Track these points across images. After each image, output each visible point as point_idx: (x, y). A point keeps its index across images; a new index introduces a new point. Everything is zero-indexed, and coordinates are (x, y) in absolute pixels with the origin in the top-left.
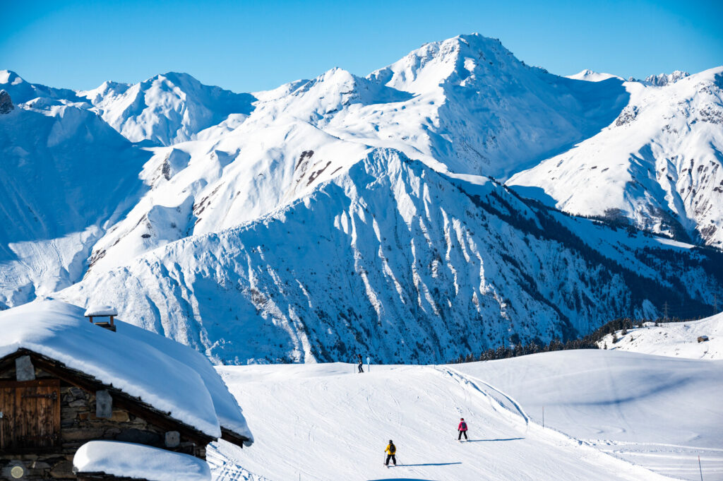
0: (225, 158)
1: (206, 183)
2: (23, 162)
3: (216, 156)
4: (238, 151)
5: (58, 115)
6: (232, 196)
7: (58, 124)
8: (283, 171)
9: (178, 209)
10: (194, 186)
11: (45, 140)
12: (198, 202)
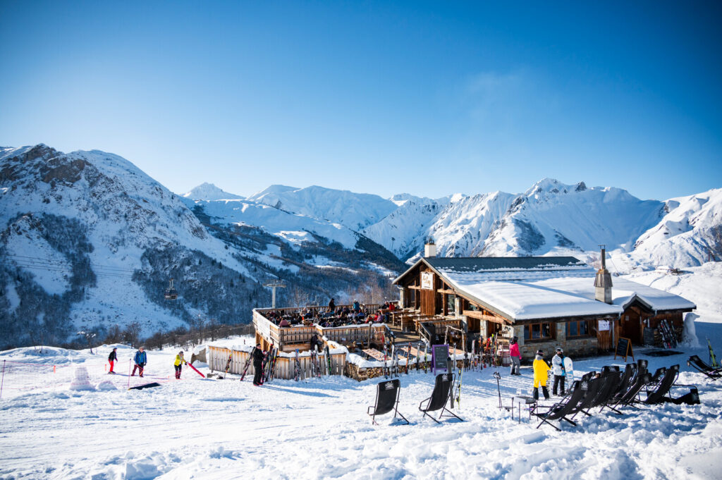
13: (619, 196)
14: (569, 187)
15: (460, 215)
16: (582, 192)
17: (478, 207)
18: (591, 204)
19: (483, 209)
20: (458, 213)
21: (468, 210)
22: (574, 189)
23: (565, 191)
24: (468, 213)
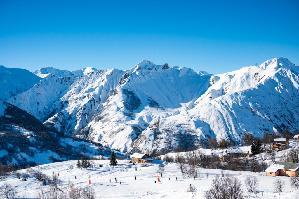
0: (231, 77)
1: (226, 84)
2: (172, 81)
3: (228, 76)
4: (234, 75)
5: (181, 69)
6: (235, 86)
7: (181, 71)
8: (250, 79)
9: (219, 90)
10: (223, 84)
11: (178, 75)
12: (224, 89)
13: (188, 72)
14: (158, 66)
15: (87, 85)
16: (166, 70)
17: (100, 79)
18: (171, 78)
19: (103, 81)
20: (86, 83)
21: (93, 82)
22: (161, 68)
23: (156, 69)
24: (93, 84)
